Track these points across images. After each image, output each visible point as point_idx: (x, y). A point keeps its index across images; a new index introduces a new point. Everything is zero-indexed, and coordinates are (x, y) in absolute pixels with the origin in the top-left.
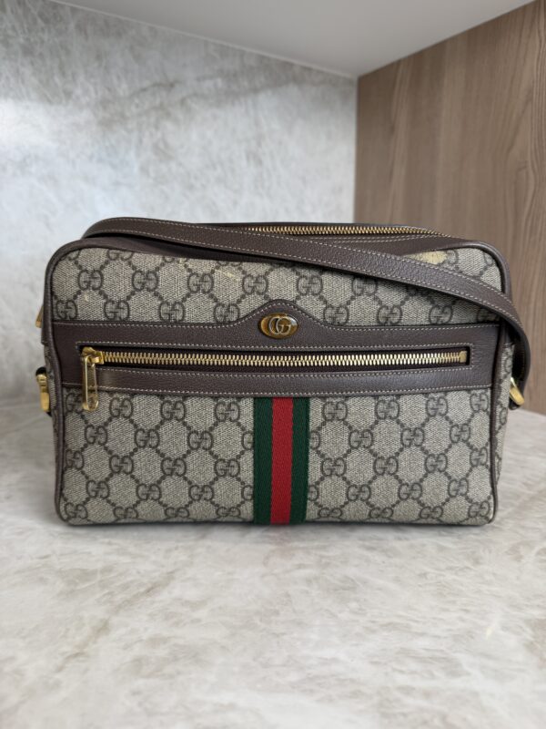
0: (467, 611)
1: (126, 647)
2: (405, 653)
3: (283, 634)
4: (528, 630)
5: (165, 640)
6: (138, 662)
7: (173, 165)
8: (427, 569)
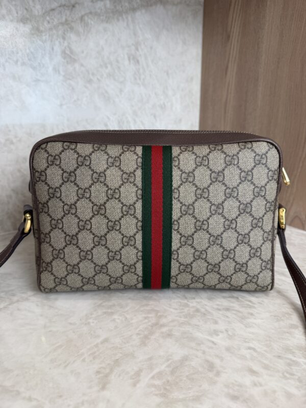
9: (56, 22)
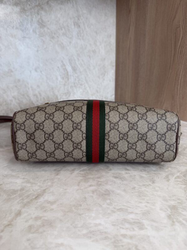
0: (148, 203)
1: (27, 221)
2: (125, 220)
3: (82, 214)
4: (169, 210)
5: (40, 218)
6: (30, 227)
7: (46, 29)
8: (136, 186)
9: (33, 5)
